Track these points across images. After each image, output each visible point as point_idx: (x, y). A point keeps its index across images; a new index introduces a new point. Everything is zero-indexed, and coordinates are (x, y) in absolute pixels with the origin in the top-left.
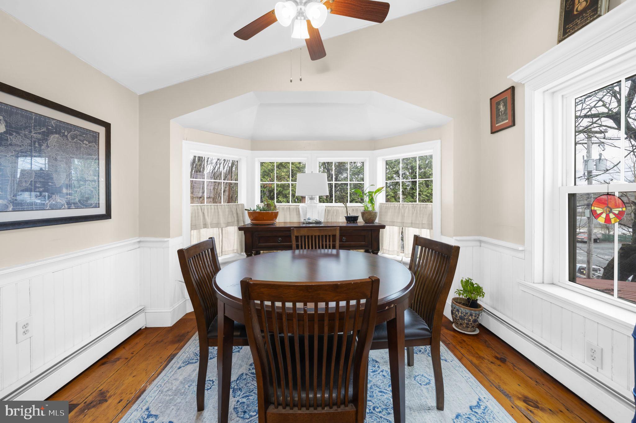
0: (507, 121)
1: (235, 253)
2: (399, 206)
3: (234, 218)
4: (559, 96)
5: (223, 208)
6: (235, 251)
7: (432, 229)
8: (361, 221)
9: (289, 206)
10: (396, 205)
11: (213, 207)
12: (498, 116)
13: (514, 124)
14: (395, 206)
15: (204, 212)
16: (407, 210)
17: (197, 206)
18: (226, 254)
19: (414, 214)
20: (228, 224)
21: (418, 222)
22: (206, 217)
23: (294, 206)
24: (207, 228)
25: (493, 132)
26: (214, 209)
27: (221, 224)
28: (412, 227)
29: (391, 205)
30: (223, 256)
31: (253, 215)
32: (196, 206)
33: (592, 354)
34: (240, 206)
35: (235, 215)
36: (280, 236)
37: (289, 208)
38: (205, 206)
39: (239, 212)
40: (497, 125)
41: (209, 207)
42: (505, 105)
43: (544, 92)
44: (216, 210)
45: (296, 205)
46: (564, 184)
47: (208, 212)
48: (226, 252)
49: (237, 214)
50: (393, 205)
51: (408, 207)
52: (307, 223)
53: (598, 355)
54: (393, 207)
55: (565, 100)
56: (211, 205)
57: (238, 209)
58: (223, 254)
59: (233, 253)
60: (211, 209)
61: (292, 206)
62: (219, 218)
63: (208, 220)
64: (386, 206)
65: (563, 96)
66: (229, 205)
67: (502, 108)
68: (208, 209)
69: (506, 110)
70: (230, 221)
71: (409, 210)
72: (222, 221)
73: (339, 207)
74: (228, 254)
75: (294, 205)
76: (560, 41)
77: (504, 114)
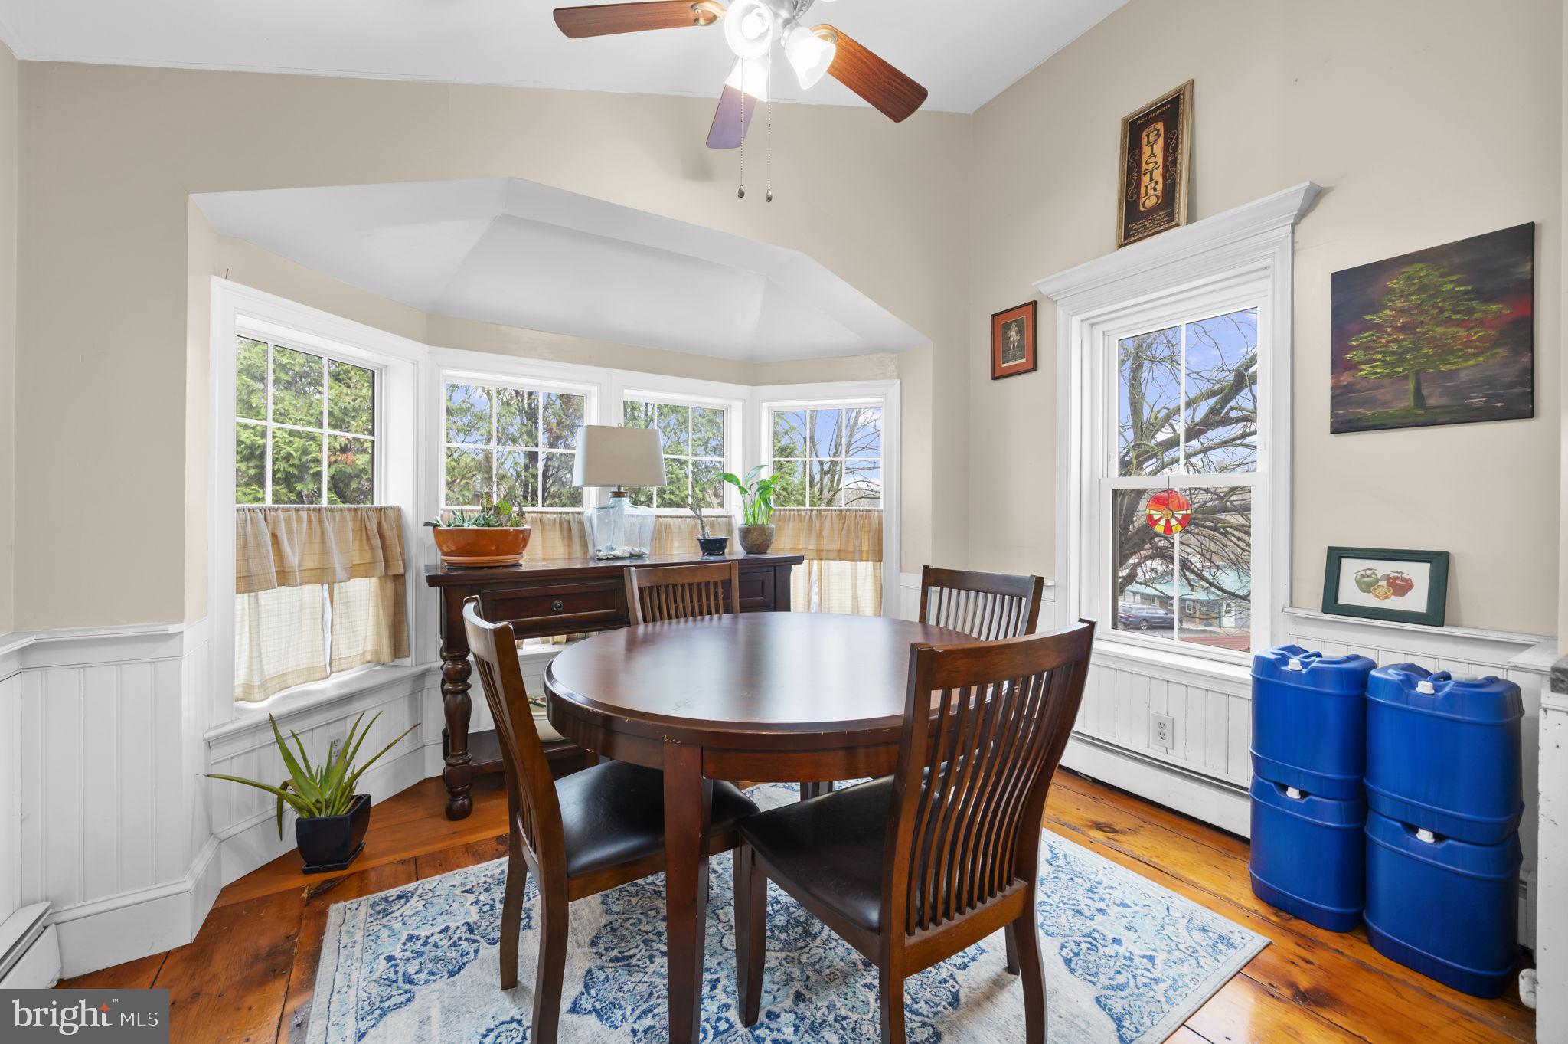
0: (1024, 360)
1: (369, 662)
2: (811, 516)
3: (373, 549)
4: (1099, 330)
5: (337, 519)
6: (368, 658)
7: (880, 560)
8: (737, 551)
9: (540, 515)
10: (803, 513)
11: (304, 514)
12: (1006, 350)
13: (1035, 368)
14: (799, 515)
15: (278, 532)
16: (827, 524)
17: (249, 510)
18: (343, 666)
19: (844, 532)
20: (354, 572)
21: (851, 548)
22: (286, 548)
23: (555, 516)
24: (289, 586)
25: (995, 378)
26: (310, 520)
27: (335, 571)
28: (840, 560)
29: (792, 513)
30: (333, 675)
31: (452, 539)
32: (247, 511)
33: (1160, 730)
34: (390, 513)
35: (377, 541)
36: (558, 596)
37: (541, 519)
38: (280, 511)
39: (387, 532)
40: (1003, 365)
41: (293, 514)
42: (1020, 331)
43: (1082, 321)
44: (316, 525)
45: (561, 513)
46: (1105, 475)
47: (290, 533)
48: (342, 662)
49: (382, 537)
50: (796, 513)
51: (829, 517)
52: (608, 559)
53: (1167, 731)
54: (796, 518)
55: (1106, 338)
56: (298, 510)
57: (384, 523)
58: (334, 669)
59: (364, 663)
60: (299, 520)
61: (549, 516)
62: (324, 552)
63: (293, 558)
64: (780, 515)
65: (1104, 332)
66: (355, 510)
67: (1014, 335)
68: (288, 522)
69: (1021, 340)
70: (359, 562)
71: (832, 523)
72: (337, 560)
73: (671, 517)
74: (351, 668)
75: (554, 513)
76: (1120, 246)
77: (1018, 347)
